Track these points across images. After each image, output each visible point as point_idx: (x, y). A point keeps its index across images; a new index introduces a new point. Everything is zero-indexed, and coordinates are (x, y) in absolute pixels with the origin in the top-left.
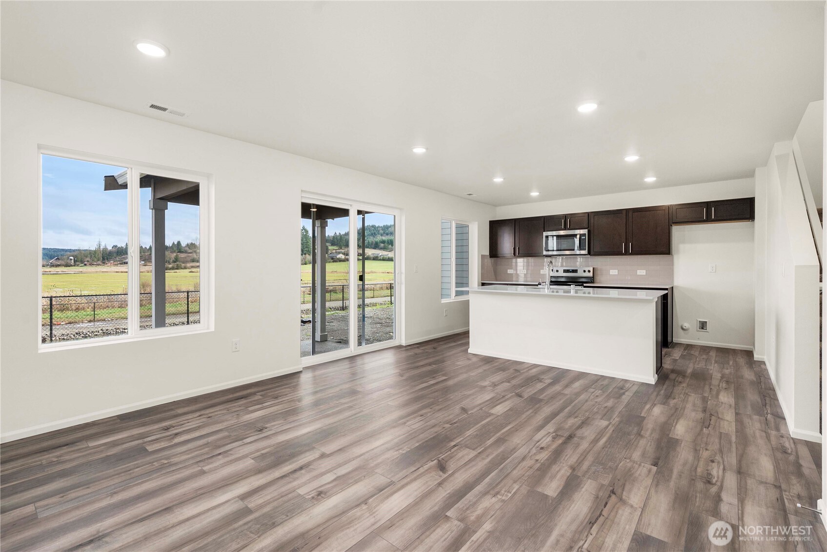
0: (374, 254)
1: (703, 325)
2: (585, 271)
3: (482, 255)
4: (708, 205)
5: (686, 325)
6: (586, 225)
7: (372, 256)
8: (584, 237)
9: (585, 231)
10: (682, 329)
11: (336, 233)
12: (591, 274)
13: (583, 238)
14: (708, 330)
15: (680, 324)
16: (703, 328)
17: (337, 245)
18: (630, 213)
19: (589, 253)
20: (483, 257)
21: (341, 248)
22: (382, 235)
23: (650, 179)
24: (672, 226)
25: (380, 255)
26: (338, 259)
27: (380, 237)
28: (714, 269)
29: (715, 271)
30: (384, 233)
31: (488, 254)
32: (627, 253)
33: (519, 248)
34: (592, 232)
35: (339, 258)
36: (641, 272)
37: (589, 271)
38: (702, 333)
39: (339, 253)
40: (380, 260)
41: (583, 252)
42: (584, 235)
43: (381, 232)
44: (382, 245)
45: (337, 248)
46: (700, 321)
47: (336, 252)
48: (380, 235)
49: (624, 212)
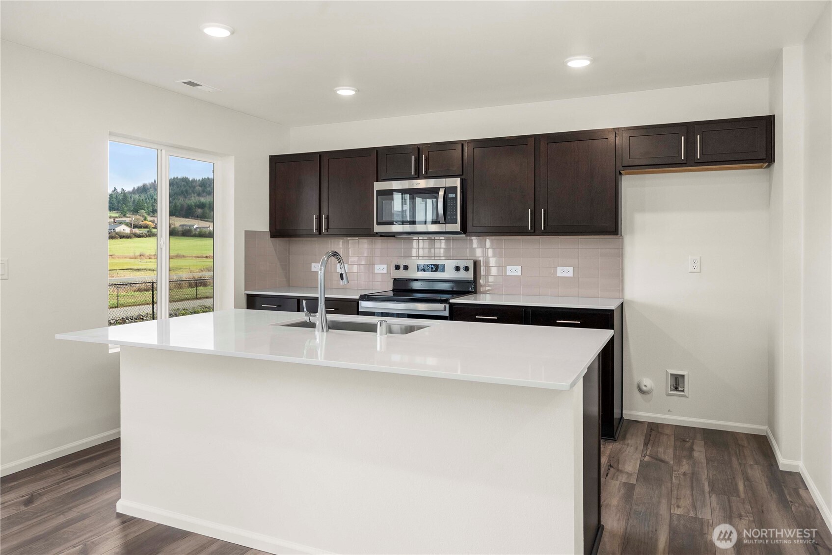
0: (183, 225)
1: (677, 382)
2: (457, 269)
3: (246, 232)
4: (689, 129)
5: (647, 383)
6: (457, 167)
7: (180, 229)
8: (454, 195)
9: (456, 182)
10: (640, 390)
11: (115, 190)
12: (469, 276)
13: (451, 196)
14: (686, 393)
15: (636, 380)
16: (676, 389)
17: (117, 209)
18: (543, 144)
19: (464, 229)
20: (250, 236)
21: (125, 215)
22: (199, 195)
23: (579, 63)
24: (620, 174)
25: (195, 227)
26: (117, 233)
27: (197, 198)
28: (698, 264)
29: (698, 271)
30: (203, 191)
31: (268, 230)
32: (535, 231)
33: (327, 218)
34: (469, 182)
35: (120, 232)
36: (565, 272)
37: (467, 269)
38: (675, 400)
39: (121, 223)
40: (195, 236)
41: (449, 227)
42: (453, 189)
43: (199, 189)
44: (199, 211)
45: (117, 215)
46: (671, 374)
47: (114, 222)
48: (196, 195)
49: (532, 142)
